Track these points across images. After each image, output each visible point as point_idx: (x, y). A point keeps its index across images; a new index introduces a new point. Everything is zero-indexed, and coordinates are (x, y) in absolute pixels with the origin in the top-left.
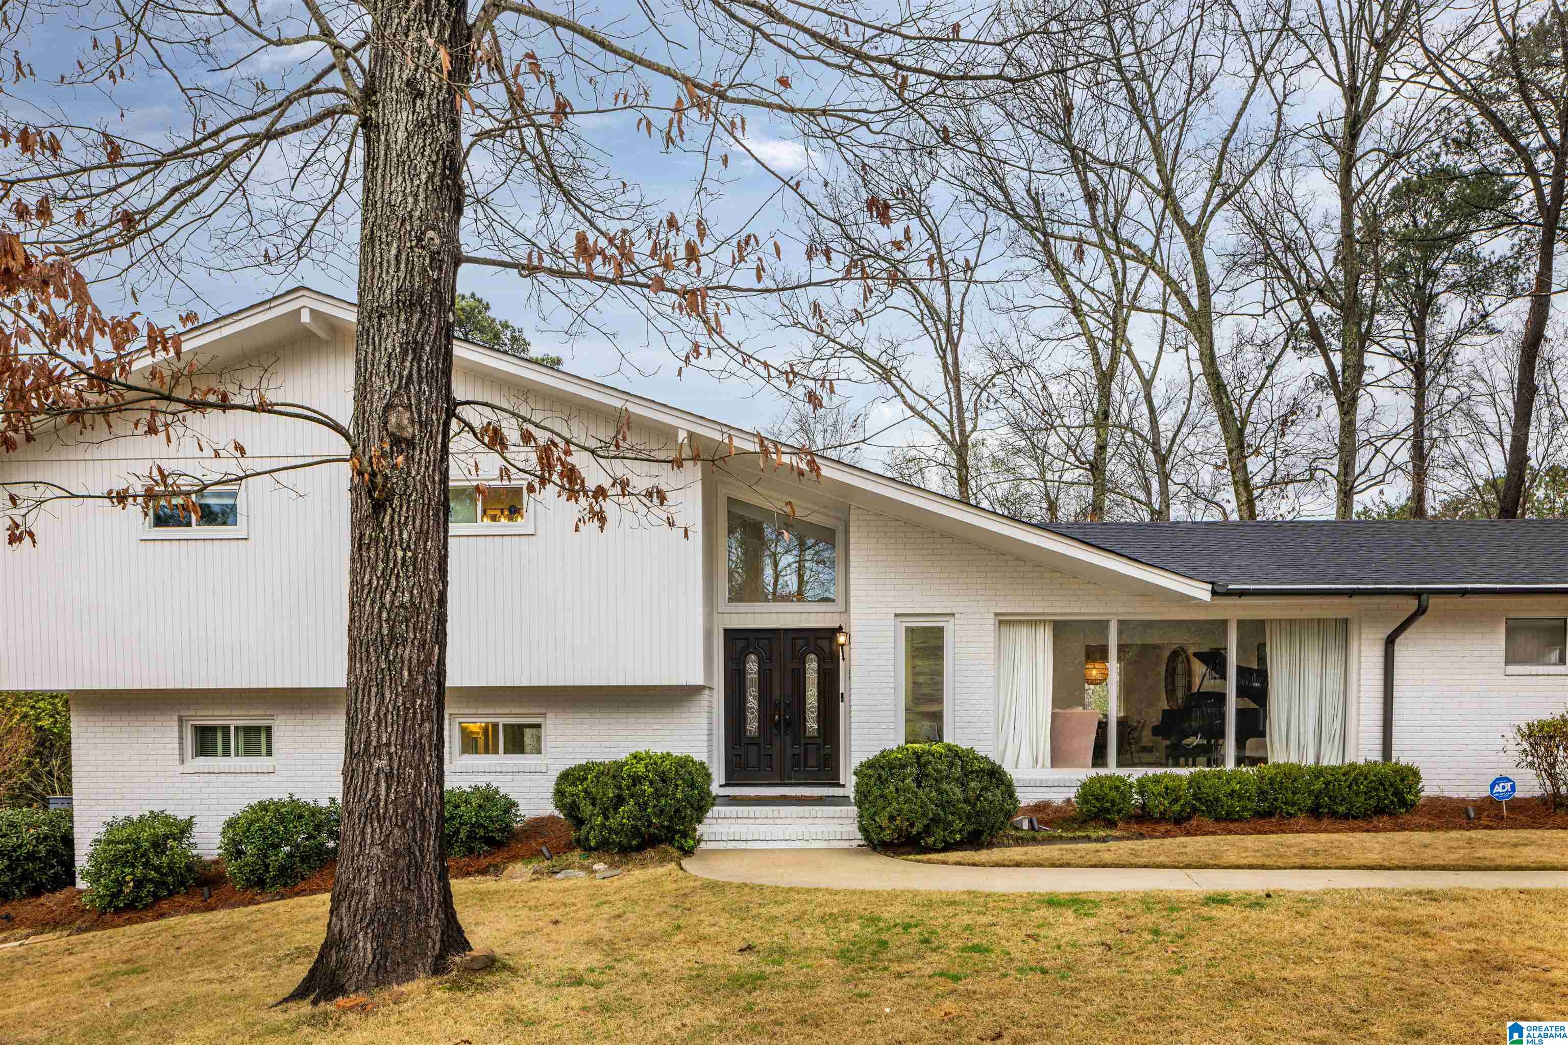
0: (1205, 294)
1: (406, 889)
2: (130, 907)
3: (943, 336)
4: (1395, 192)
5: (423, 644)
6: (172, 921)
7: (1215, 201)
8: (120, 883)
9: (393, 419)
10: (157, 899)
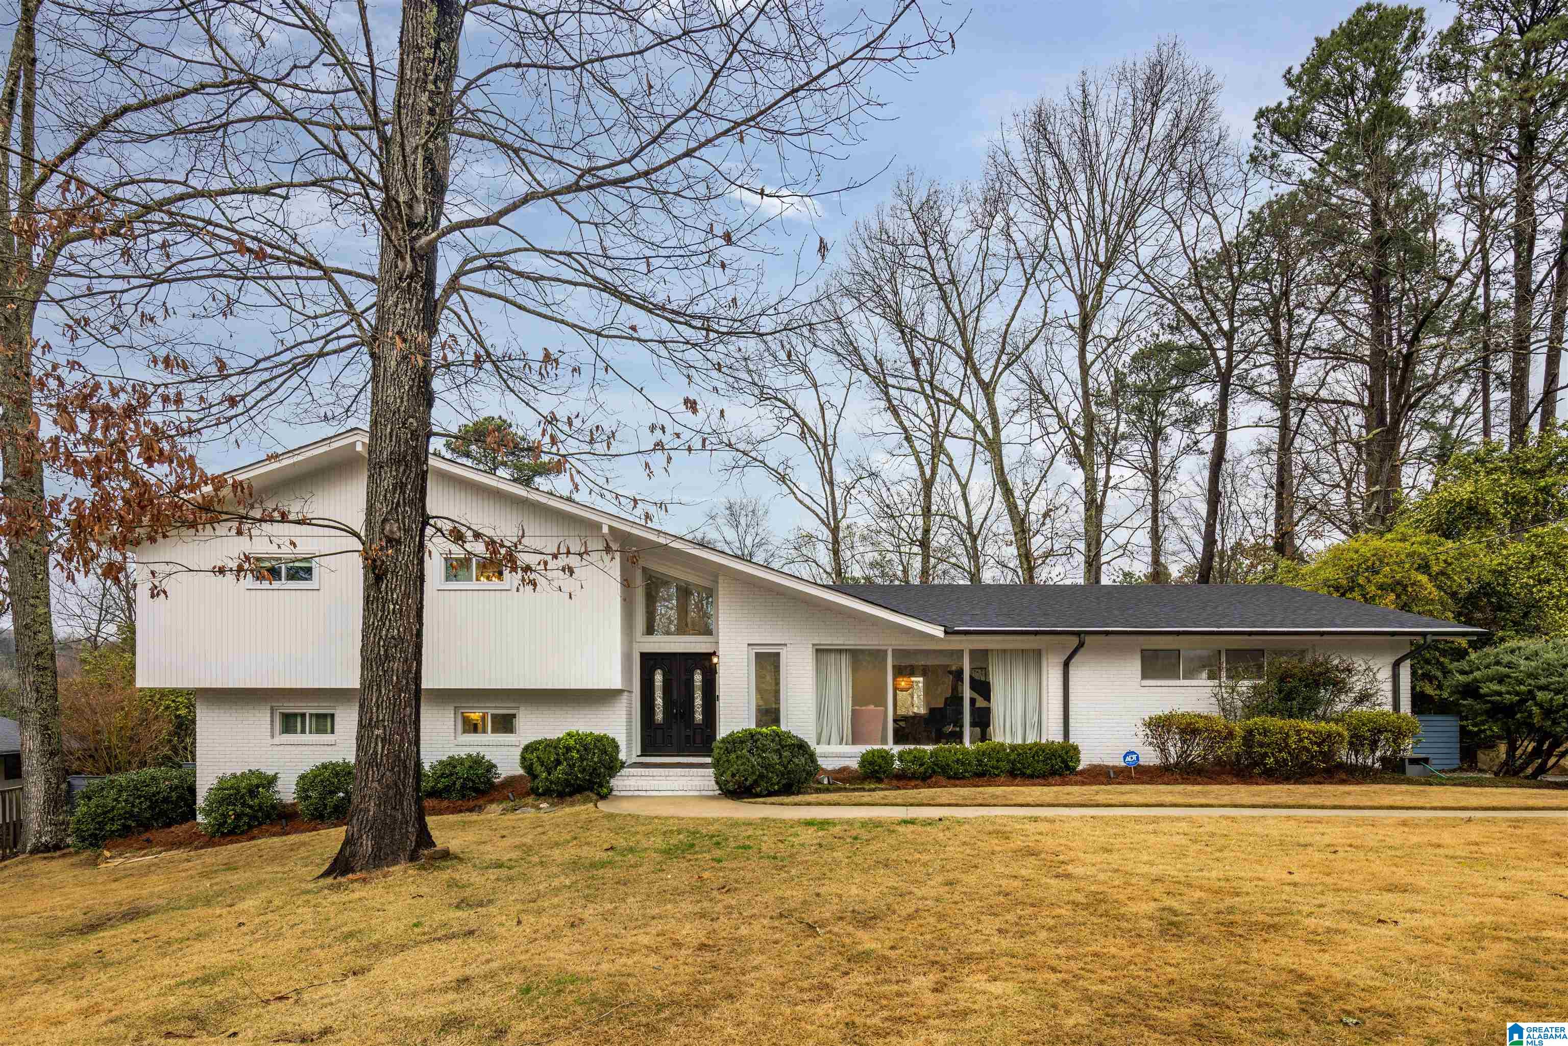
0: (996, 429)
1: (394, 808)
2: (232, 833)
3: (822, 452)
4: (1134, 359)
5: (406, 660)
6: (259, 841)
7: (1001, 367)
8: (225, 816)
9: (387, 528)
10: (251, 827)
